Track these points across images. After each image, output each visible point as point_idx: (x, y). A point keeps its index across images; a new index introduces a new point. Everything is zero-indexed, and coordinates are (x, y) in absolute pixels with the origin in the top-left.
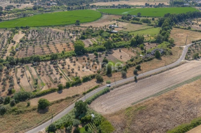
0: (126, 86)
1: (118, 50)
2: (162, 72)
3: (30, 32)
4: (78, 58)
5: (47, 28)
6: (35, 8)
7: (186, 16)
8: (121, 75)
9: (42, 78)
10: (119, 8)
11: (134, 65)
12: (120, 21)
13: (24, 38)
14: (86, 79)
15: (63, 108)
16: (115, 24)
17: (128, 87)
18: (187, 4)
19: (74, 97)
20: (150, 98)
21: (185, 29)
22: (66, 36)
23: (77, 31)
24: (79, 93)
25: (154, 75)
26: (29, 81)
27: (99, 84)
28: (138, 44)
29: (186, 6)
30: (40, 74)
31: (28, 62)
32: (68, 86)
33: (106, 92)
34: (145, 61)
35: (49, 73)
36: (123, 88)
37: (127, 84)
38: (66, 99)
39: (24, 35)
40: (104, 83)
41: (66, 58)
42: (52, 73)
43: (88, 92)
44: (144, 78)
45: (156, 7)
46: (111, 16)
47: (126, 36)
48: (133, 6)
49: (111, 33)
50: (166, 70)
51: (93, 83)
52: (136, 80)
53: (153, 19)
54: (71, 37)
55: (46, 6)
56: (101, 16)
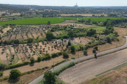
0: (88, 61)
1: (78, 38)
2: (115, 51)
3: (15, 27)
4: (48, 42)
5: (27, 25)
6: (21, 16)
7: (121, 21)
8: (83, 53)
9: (18, 55)
10: (76, 17)
11: (92, 47)
12: (77, 23)
13: (10, 30)
14: (54, 56)
15: (33, 78)
16: (74, 24)
17: (90, 62)
18: (119, 16)
19: (43, 69)
20: (111, 71)
21: (123, 27)
22: (41, 30)
23: (48, 27)
24: (48, 66)
25: (110, 53)
26: (7, 57)
27: (65, 59)
28: (92, 35)
29: (118, 17)
30: (17, 52)
31: (10, 44)
32: (39, 60)
33: (72, 65)
34: (100, 44)
35: (25, 51)
36: (87, 63)
37: (88, 59)
38: (37, 70)
39: (11, 28)
40: (70, 58)
41: (40, 42)
42: (27, 52)
43: (56, 65)
44: (102, 56)
45: (100, 17)
46: (71, 20)
48: (85, 16)
49: (72, 28)
50: (118, 51)
51: (60, 59)
52: (96, 57)
53: (99, 22)
54: (44, 30)
56: (65, 21)
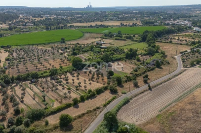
0: (142, 95)
2: (170, 79)
5: (31, 46)
6: (10, 29)
7: (162, 32)
8: (133, 85)
9: (48, 94)
10: (97, 27)
11: (140, 75)
12: (104, 38)
14: (99, 92)
15: (88, 123)
16: (100, 41)
17: (146, 95)
18: (157, 24)
19: (95, 110)
20: (174, 104)
21: (167, 43)
22: (56, 53)
23: (66, 48)
24: (98, 106)
25: (164, 82)
26: (34, 99)
27: (115, 95)
28: (132, 57)
29: (157, 25)
30: (44, 91)
31: (25, 79)
32: (83, 99)
33: (127, 102)
34: (149, 71)
35: (54, 88)
36: (142, 97)
37: (143, 92)
38: (87, 113)
39: (8, 53)
40: (120, 93)
41: (66, 72)
42: (57, 89)
43: (108, 104)
44: (156, 86)
45: (131, 26)
46: (93, 34)
47: (117, 50)
48: (110, 26)
49: (101, 48)
50: (173, 78)
51: (107, 95)
52: (150, 88)
53: (134, 36)
54: (62, 54)
55: (22, 27)
56: (84, 35)
